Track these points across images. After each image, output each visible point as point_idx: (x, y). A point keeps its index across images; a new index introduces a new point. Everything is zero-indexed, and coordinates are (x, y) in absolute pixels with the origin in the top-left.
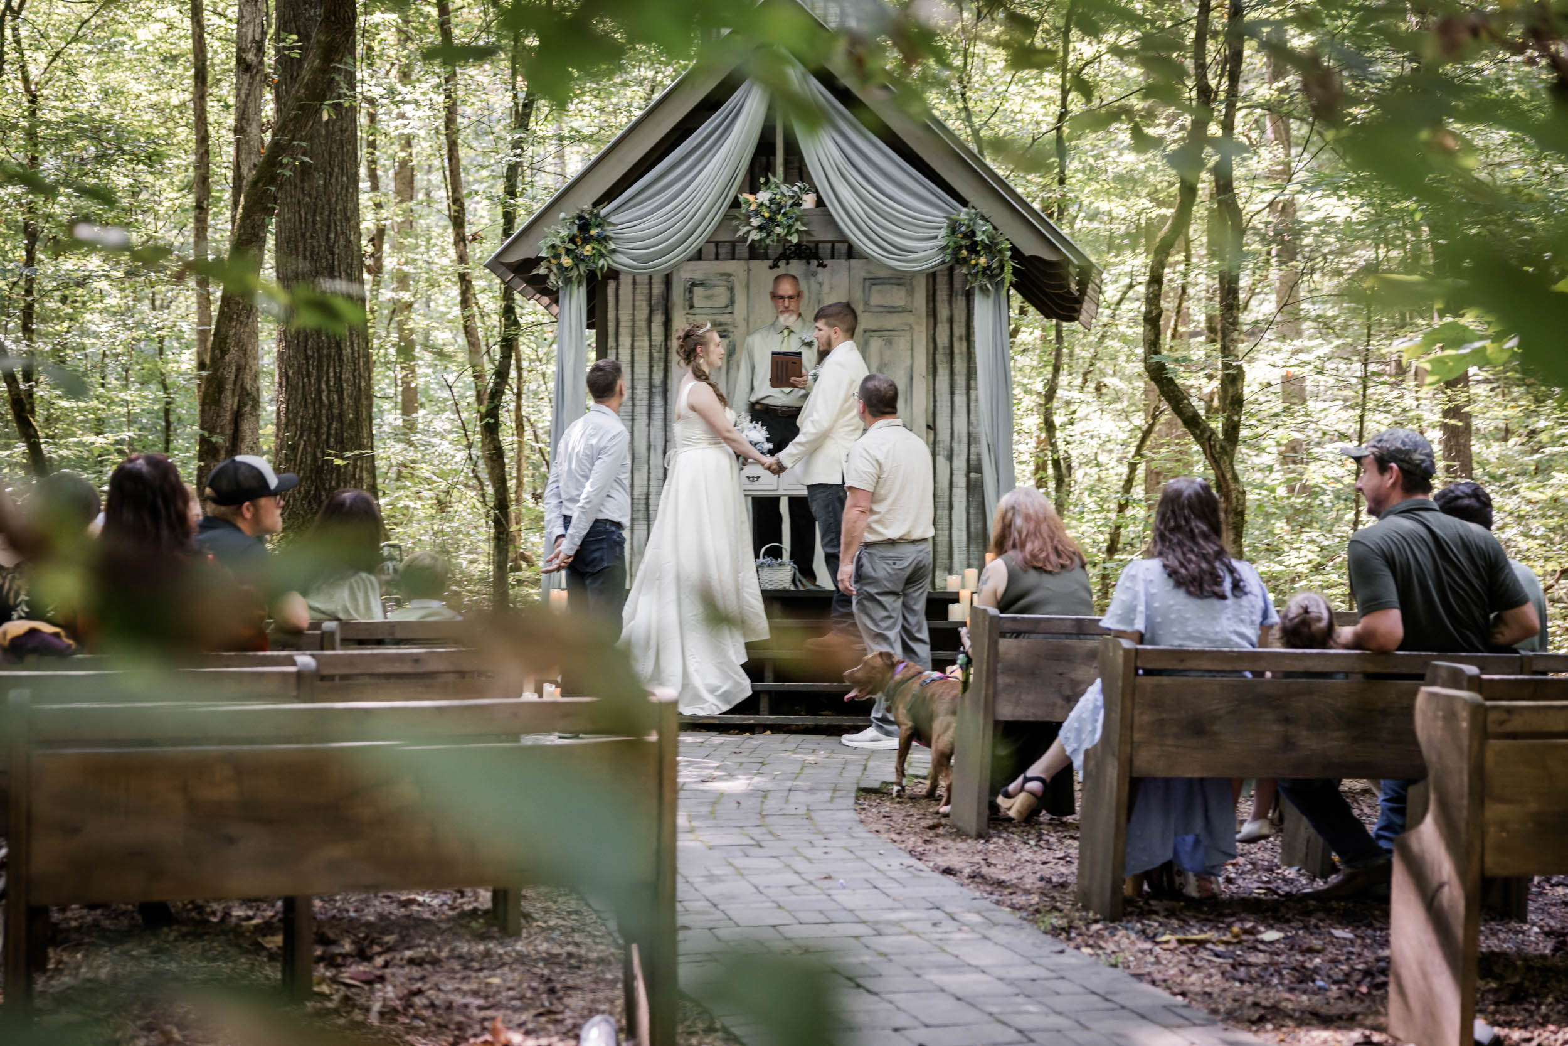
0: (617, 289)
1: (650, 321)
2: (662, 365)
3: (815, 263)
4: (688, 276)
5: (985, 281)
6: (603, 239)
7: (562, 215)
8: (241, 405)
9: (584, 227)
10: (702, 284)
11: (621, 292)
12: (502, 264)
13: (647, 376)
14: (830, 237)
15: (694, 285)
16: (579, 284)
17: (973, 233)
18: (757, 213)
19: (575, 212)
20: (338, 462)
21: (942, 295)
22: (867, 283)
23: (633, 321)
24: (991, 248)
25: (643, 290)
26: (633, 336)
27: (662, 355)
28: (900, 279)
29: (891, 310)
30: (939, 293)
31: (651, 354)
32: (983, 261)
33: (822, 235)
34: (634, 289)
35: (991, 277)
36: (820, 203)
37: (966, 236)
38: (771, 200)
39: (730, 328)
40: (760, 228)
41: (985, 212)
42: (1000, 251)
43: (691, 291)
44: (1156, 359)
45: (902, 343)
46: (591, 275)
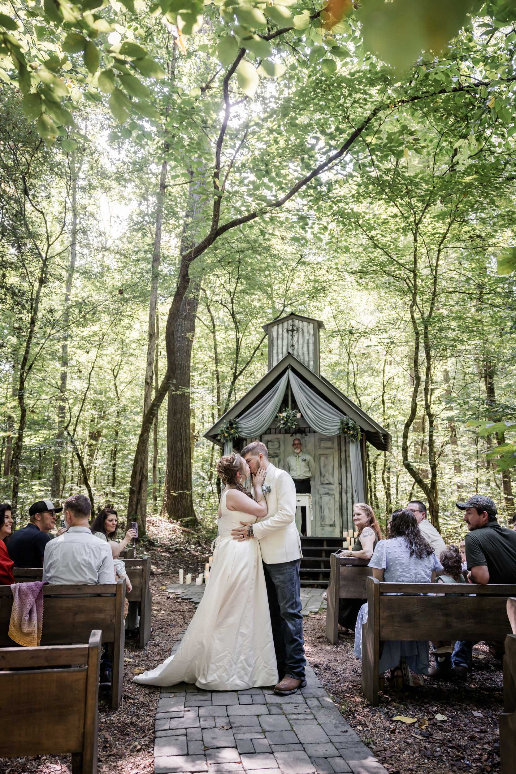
3: (304, 434)
5: (353, 439)
6: (237, 428)
7: (224, 421)
8: (142, 478)
9: (231, 424)
12: (208, 436)
14: (305, 426)
15: (268, 441)
16: (230, 441)
17: (348, 424)
18: (283, 419)
20: (174, 494)
21: (343, 443)
22: (320, 440)
24: (354, 428)
28: (329, 439)
29: (327, 448)
32: (351, 432)
33: (302, 425)
35: (354, 437)
36: (302, 416)
37: (346, 425)
38: (287, 415)
40: (284, 424)
41: (351, 417)
42: (357, 429)
44: (406, 462)
45: (331, 458)
46: (234, 438)
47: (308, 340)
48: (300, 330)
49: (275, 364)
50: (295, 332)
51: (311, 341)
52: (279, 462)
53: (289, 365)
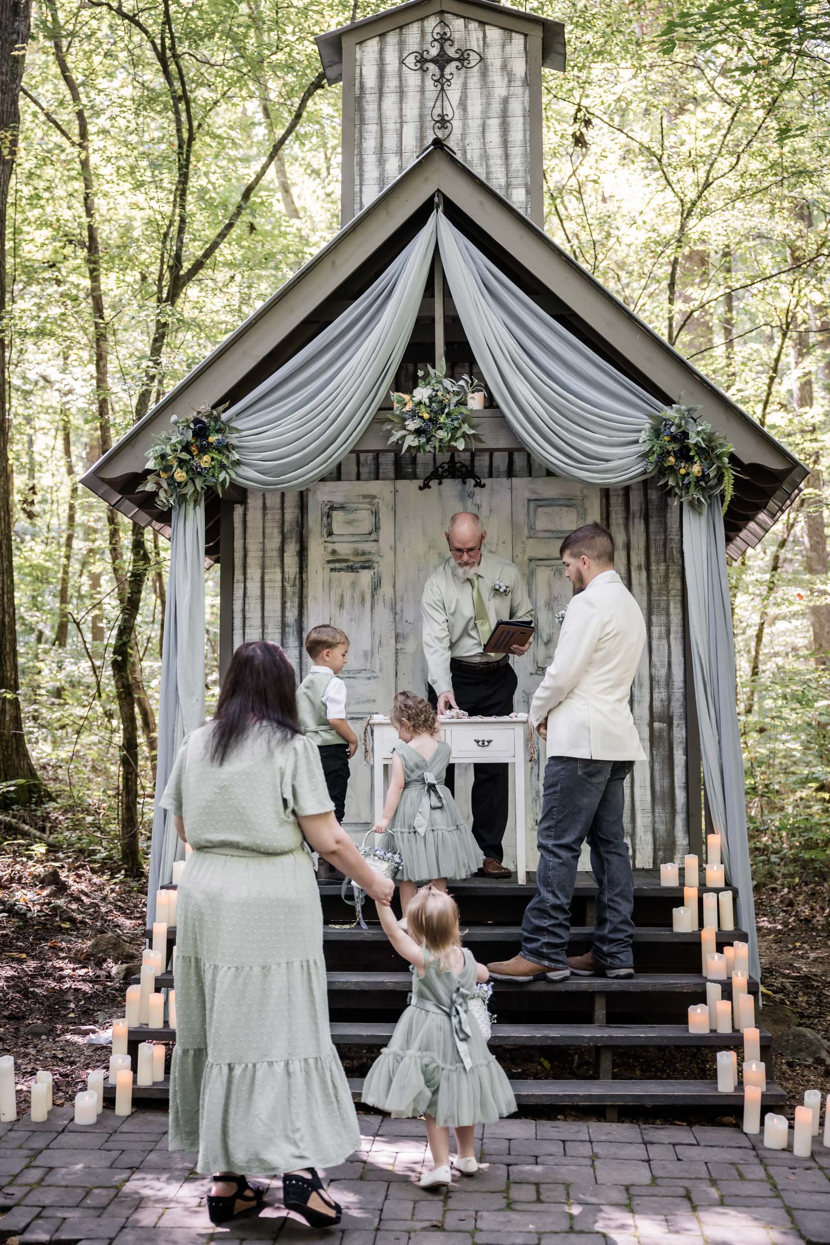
0: (245, 515)
1: (282, 551)
2: (296, 600)
3: (471, 482)
4: (326, 498)
5: (697, 495)
6: (225, 448)
7: (174, 418)
9: (201, 432)
10: (342, 508)
11: (249, 518)
12: (103, 480)
13: (279, 614)
15: (332, 508)
16: (196, 502)
17: (685, 435)
18: (414, 414)
19: (192, 415)
22: (532, 504)
23: (264, 550)
24: (707, 452)
25: (274, 515)
26: (263, 567)
27: (297, 589)
28: (570, 500)
30: (613, 516)
31: (283, 588)
32: (696, 469)
33: (494, 440)
34: (264, 515)
35: (705, 491)
36: (490, 402)
37: (674, 438)
38: (430, 398)
39: (375, 558)
40: (418, 432)
42: (719, 457)
43: (329, 516)
46: (210, 491)
47: (505, 101)
48: (474, 58)
49: (370, 195)
50: (451, 68)
51: (517, 107)
52: (376, 585)
53: (438, 190)
